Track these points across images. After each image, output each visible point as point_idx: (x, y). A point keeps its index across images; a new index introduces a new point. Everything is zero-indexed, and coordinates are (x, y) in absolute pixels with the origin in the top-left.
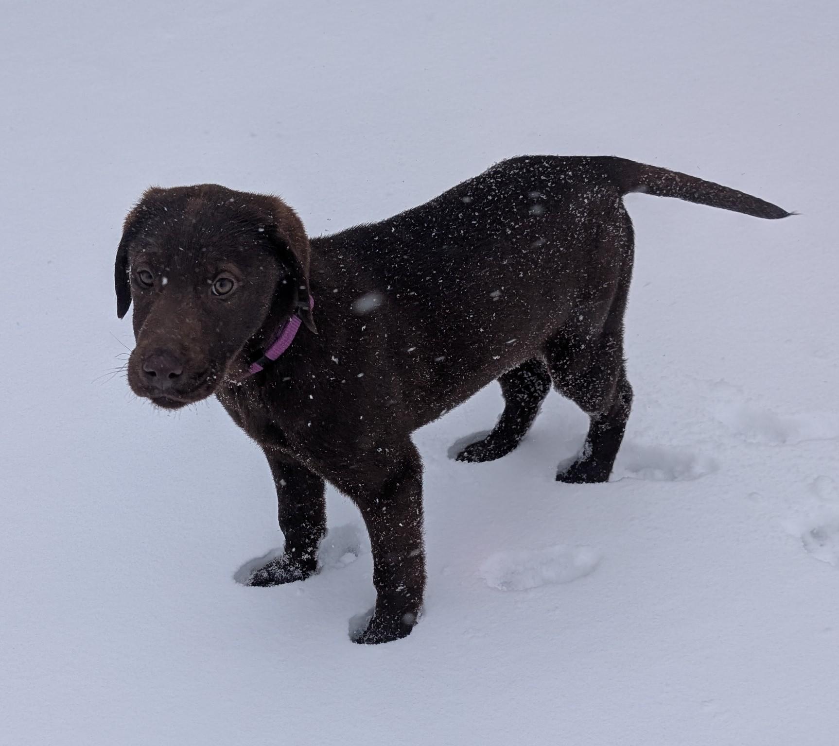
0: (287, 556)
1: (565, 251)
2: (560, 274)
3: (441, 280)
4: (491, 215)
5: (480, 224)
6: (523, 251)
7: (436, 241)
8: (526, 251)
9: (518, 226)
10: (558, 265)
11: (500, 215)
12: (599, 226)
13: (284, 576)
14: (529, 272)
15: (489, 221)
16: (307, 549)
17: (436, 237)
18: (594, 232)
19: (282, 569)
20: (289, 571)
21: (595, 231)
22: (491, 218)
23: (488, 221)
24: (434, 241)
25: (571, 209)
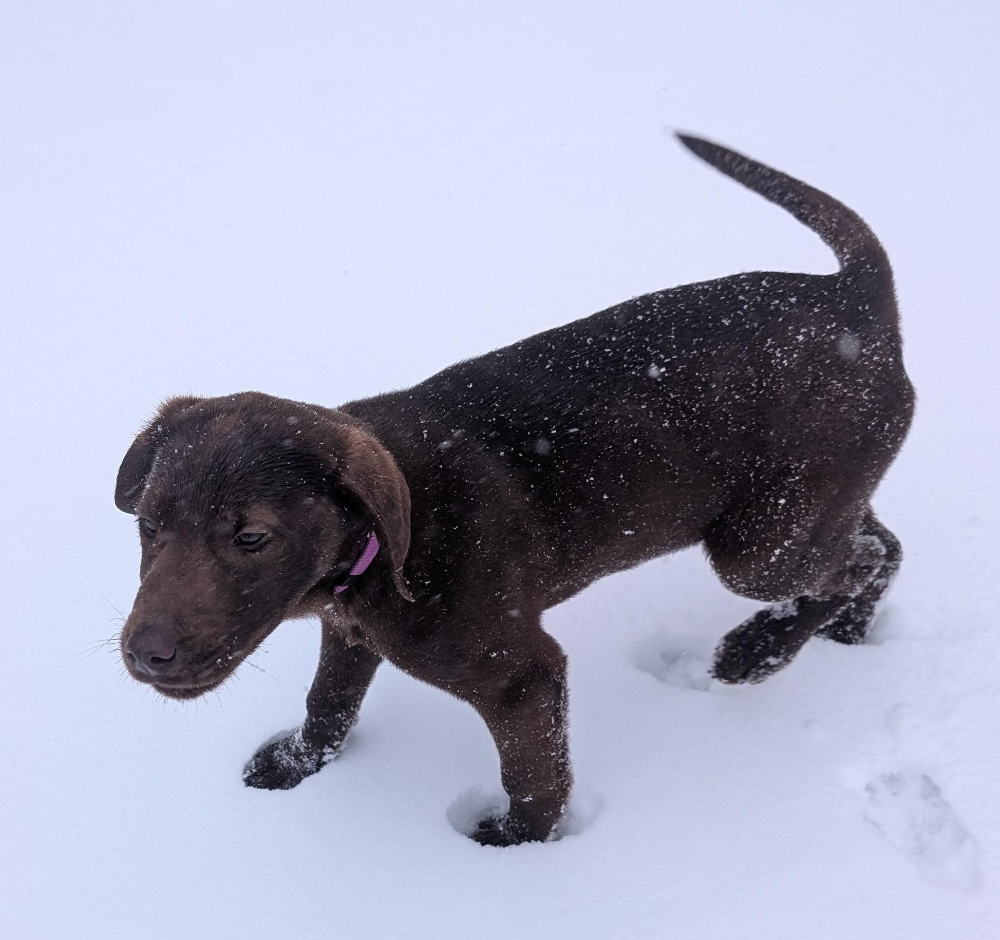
0: (304, 744)
1: (744, 401)
2: (729, 431)
3: (554, 430)
4: (634, 342)
5: (615, 353)
6: (671, 394)
7: (550, 376)
8: (675, 396)
9: (669, 360)
10: (727, 419)
11: (647, 344)
12: (816, 378)
13: (292, 764)
14: (677, 421)
15: (629, 350)
16: (333, 742)
17: (551, 370)
18: (807, 384)
19: (291, 756)
20: (301, 761)
21: (809, 383)
22: (633, 346)
23: (627, 349)
24: (547, 375)
25: (768, 345)
